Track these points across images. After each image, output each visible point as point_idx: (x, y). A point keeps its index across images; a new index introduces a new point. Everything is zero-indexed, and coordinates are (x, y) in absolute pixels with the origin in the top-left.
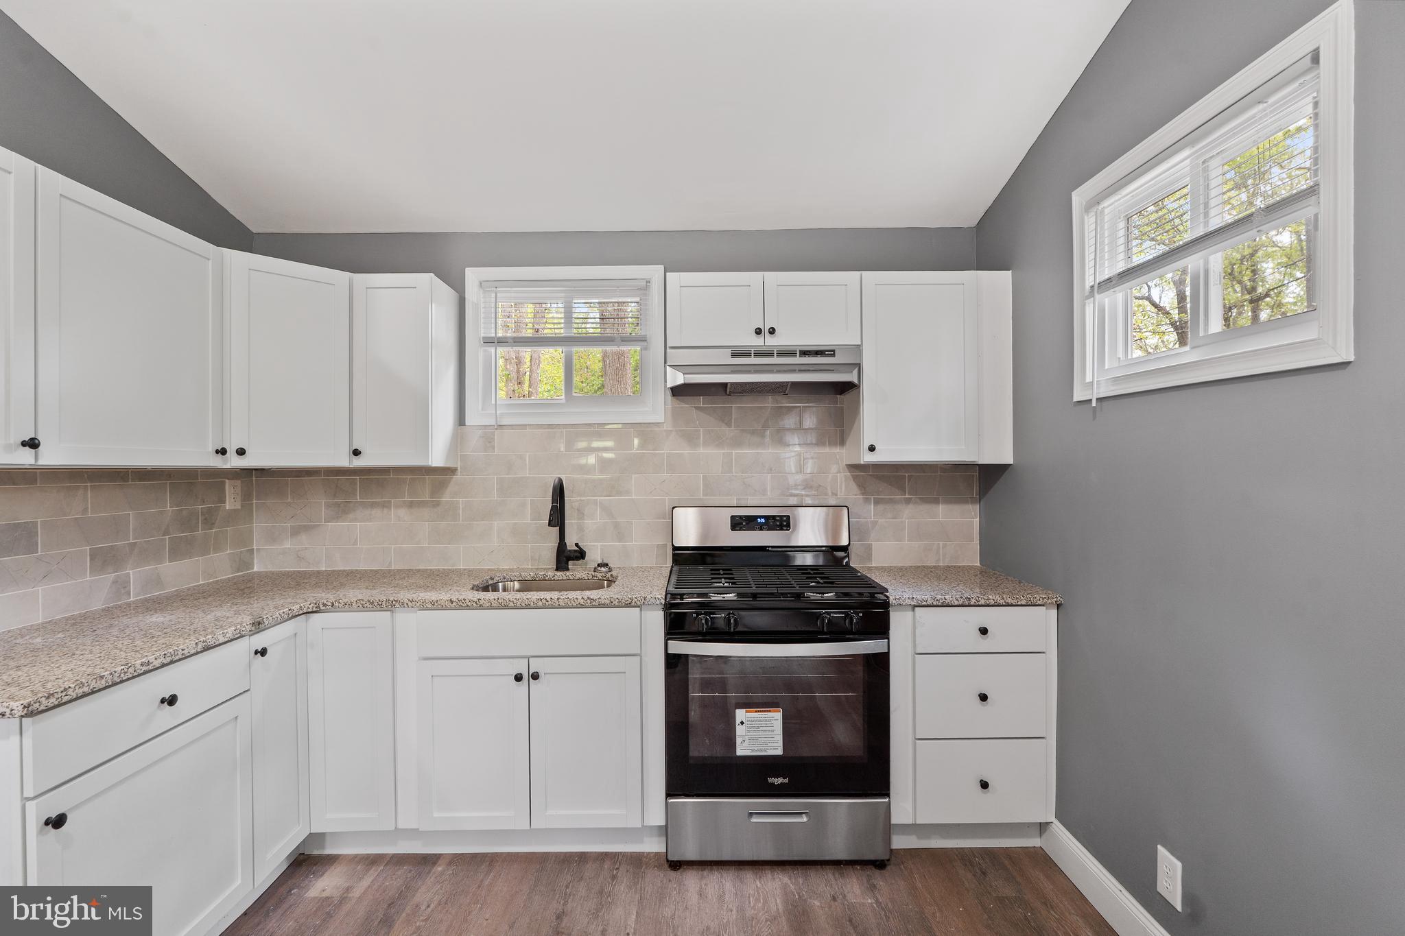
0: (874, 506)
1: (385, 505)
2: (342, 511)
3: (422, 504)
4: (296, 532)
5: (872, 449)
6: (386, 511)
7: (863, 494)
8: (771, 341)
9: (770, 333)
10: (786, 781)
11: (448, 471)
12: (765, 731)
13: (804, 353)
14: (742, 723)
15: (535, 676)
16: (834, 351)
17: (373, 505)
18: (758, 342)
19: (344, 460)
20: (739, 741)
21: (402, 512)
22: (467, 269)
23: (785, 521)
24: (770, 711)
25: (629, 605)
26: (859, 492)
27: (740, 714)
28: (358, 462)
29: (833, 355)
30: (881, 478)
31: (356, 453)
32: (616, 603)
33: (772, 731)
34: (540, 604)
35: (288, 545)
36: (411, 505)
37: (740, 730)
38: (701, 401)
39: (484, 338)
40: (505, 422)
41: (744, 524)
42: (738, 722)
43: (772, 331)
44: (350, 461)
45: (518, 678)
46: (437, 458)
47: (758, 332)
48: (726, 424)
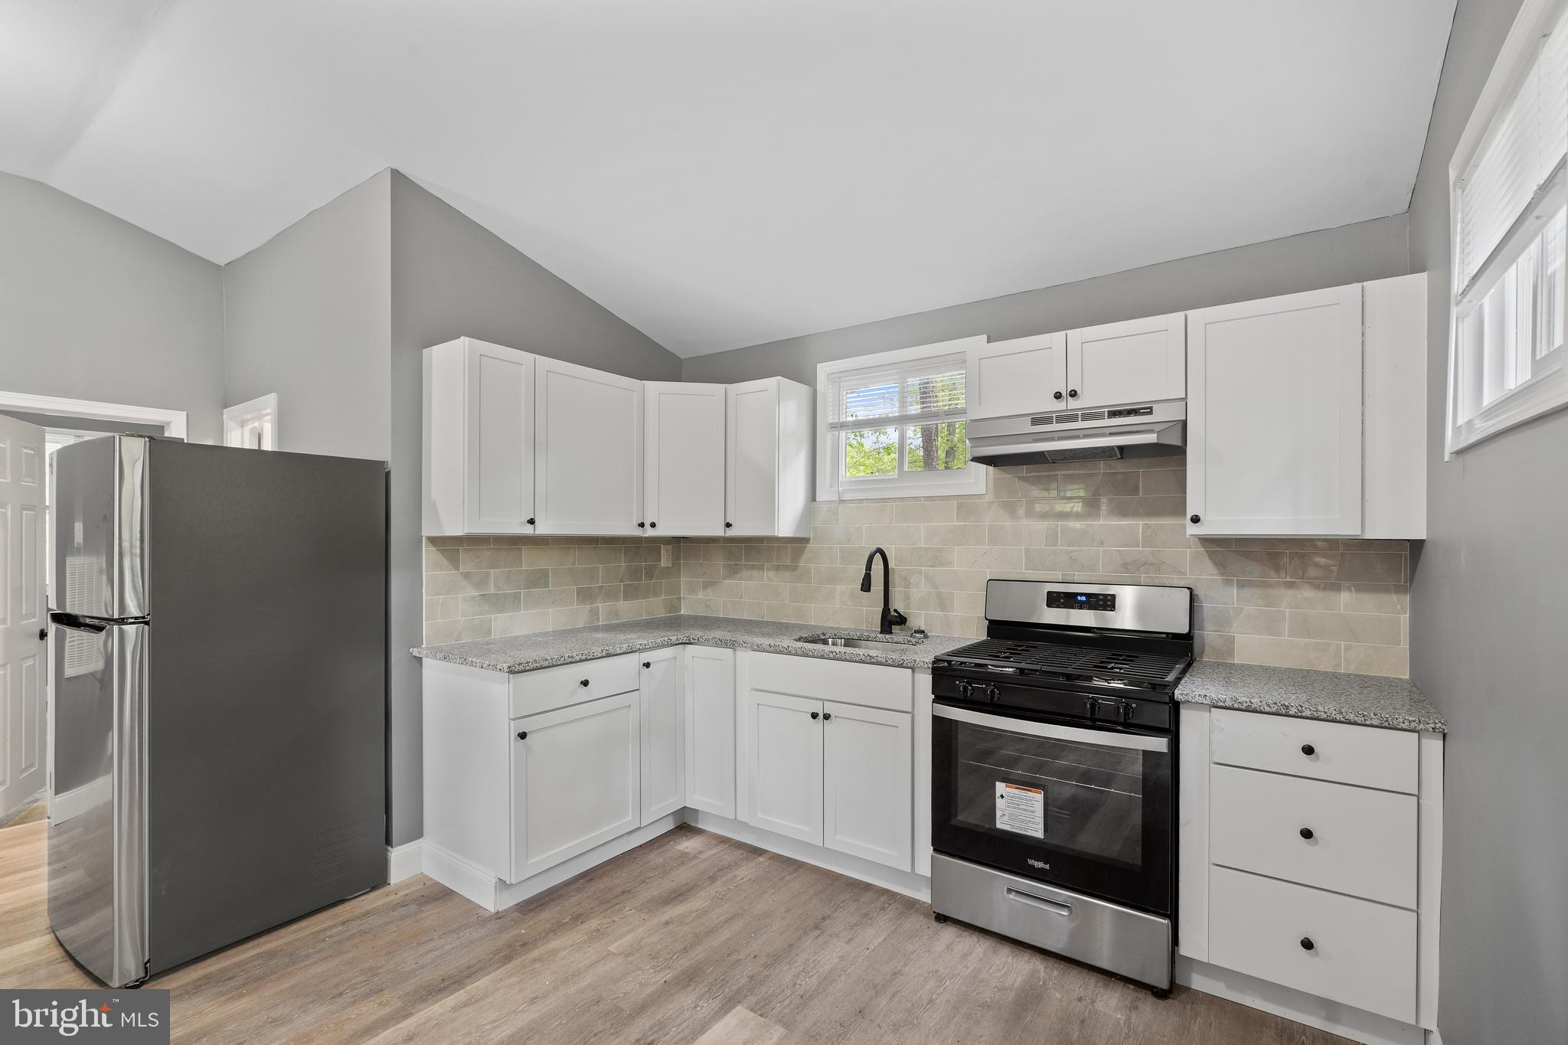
0: (1238, 590)
1: (761, 568)
2: (733, 571)
3: (786, 568)
4: (705, 586)
5: (1196, 520)
6: (761, 572)
7: (1222, 574)
8: (1073, 404)
9: (1071, 396)
10: (1047, 867)
11: (798, 543)
12: (1025, 810)
13: (1113, 414)
14: (1002, 797)
15: (827, 717)
16: (1151, 408)
17: (753, 567)
18: (1060, 406)
19: (719, 531)
20: (998, 814)
21: (771, 574)
22: (818, 365)
23: (1109, 601)
24: (1030, 791)
26: (1216, 572)
27: (1001, 787)
28: (731, 533)
29: (1151, 413)
30: (1246, 555)
31: (728, 525)
32: (890, 662)
33: (1033, 812)
34: (831, 656)
35: (700, 596)
36: (778, 568)
37: (999, 802)
38: (1024, 470)
39: (831, 424)
40: (847, 497)
41: (1062, 601)
42: (998, 794)
43: (1073, 394)
44: (727, 531)
45: (814, 716)
46: (785, 526)
47: (1058, 396)
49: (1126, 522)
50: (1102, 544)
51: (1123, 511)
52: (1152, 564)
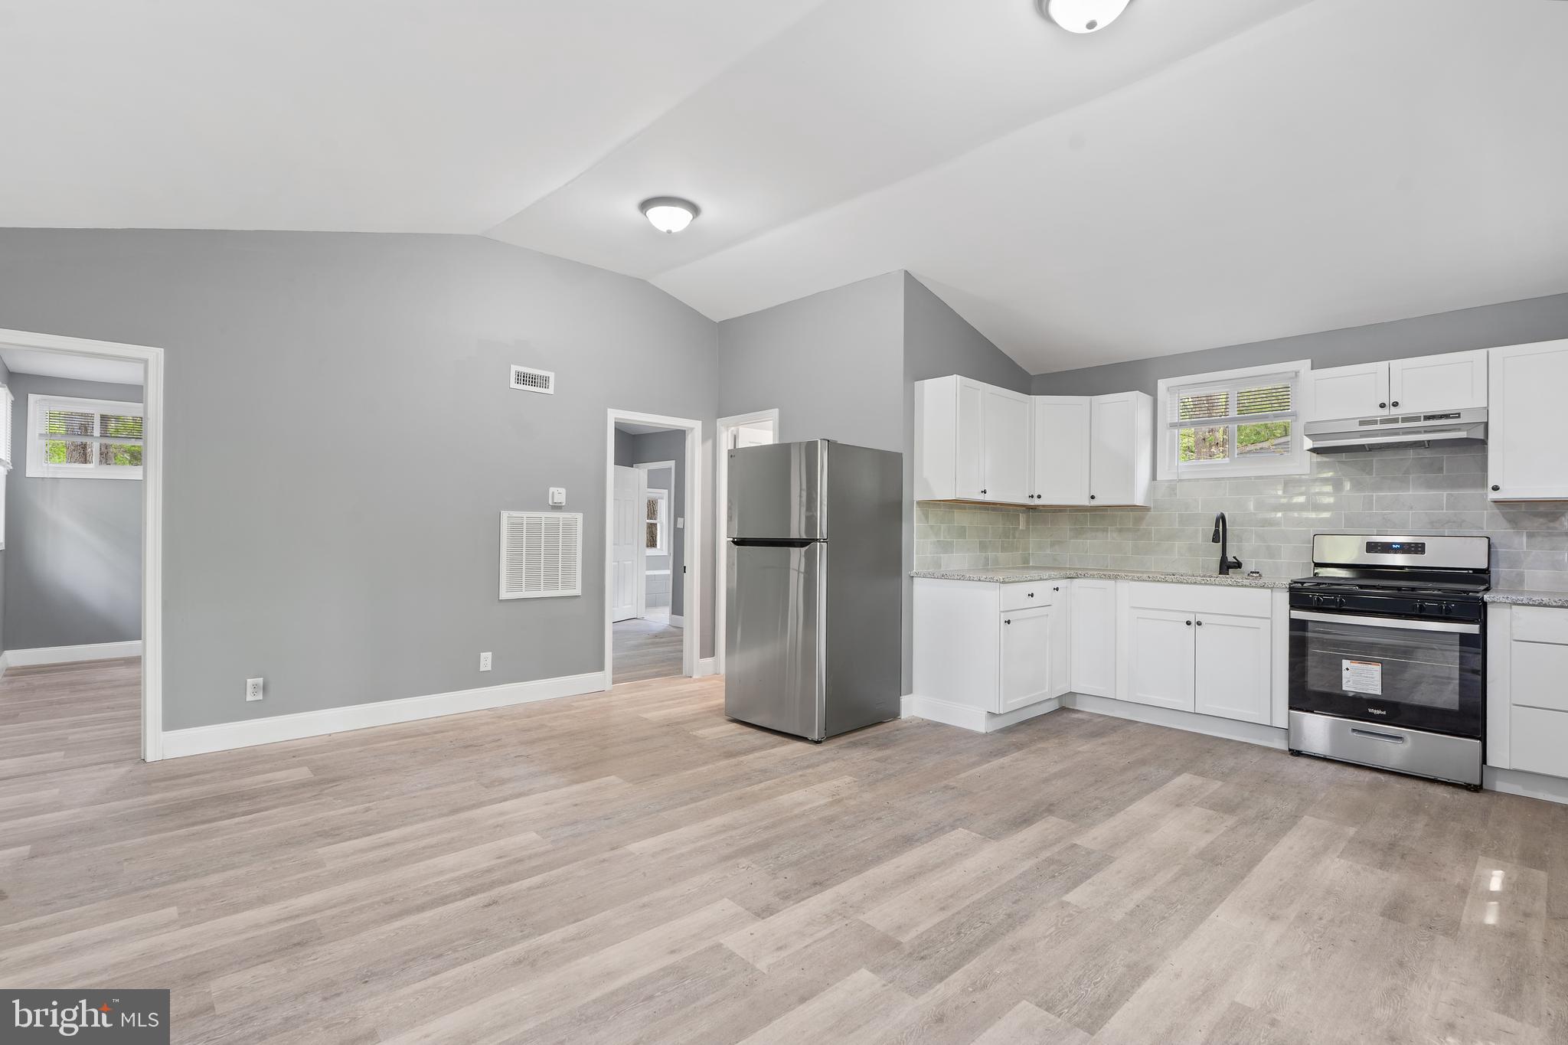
0: (1527, 539)
1: (1105, 530)
2: (1078, 533)
3: (1129, 530)
4: (1053, 544)
5: (1495, 488)
6: (1105, 533)
7: (1514, 528)
8: (1394, 411)
9: (1393, 405)
10: (1384, 713)
11: (1144, 509)
12: (1367, 677)
13: (1428, 418)
14: (1347, 669)
15: (1199, 624)
16: (1459, 414)
17: (1097, 530)
18: (1384, 412)
19: (1085, 501)
20: (1344, 681)
21: (1115, 535)
22: (1159, 381)
23: (1420, 547)
24: (1371, 664)
25: (1263, 587)
26: (1509, 527)
27: (1346, 663)
28: (1094, 503)
29: (1459, 417)
30: (1534, 512)
31: (1093, 497)
32: (1254, 585)
33: (1372, 678)
34: (1203, 582)
35: (1050, 550)
36: (1120, 530)
37: (1345, 673)
38: (1343, 456)
39: (1170, 424)
40: (1184, 477)
41: (1379, 548)
42: (1344, 667)
43: (1395, 404)
44: (1090, 502)
45: (1188, 623)
46: (1139, 500)
47: (1383, 406)
48: (1367, 473)
49: (1432, 492)
50: (1412, 508)
51: (1430, 486)
52: (1454, 522)
